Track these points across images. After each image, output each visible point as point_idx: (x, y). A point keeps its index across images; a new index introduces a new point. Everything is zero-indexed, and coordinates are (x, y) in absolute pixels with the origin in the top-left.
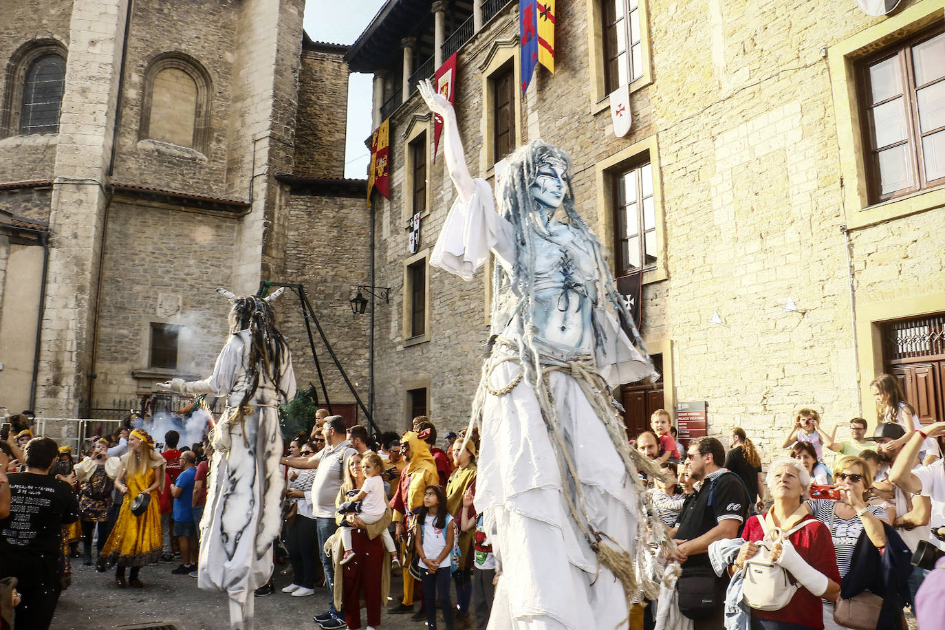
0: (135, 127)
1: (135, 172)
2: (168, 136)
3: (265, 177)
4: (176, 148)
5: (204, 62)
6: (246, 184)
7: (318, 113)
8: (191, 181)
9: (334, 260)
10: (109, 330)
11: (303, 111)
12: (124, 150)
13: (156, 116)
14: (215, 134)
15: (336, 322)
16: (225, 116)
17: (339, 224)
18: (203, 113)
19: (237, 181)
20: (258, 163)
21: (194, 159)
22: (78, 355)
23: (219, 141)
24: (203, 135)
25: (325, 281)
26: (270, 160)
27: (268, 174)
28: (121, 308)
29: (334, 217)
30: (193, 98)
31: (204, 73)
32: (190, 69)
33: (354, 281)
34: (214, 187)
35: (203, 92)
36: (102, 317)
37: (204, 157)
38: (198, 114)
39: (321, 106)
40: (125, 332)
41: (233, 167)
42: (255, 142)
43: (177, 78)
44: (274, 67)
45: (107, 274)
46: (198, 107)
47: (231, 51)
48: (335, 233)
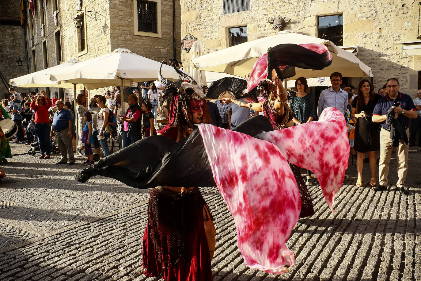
9: (13, 47)
15: (16, 68)
17: (13, 35)
25: (11, 54)
29: (11, 33)
33: (21, 54)
48: (12, 38)
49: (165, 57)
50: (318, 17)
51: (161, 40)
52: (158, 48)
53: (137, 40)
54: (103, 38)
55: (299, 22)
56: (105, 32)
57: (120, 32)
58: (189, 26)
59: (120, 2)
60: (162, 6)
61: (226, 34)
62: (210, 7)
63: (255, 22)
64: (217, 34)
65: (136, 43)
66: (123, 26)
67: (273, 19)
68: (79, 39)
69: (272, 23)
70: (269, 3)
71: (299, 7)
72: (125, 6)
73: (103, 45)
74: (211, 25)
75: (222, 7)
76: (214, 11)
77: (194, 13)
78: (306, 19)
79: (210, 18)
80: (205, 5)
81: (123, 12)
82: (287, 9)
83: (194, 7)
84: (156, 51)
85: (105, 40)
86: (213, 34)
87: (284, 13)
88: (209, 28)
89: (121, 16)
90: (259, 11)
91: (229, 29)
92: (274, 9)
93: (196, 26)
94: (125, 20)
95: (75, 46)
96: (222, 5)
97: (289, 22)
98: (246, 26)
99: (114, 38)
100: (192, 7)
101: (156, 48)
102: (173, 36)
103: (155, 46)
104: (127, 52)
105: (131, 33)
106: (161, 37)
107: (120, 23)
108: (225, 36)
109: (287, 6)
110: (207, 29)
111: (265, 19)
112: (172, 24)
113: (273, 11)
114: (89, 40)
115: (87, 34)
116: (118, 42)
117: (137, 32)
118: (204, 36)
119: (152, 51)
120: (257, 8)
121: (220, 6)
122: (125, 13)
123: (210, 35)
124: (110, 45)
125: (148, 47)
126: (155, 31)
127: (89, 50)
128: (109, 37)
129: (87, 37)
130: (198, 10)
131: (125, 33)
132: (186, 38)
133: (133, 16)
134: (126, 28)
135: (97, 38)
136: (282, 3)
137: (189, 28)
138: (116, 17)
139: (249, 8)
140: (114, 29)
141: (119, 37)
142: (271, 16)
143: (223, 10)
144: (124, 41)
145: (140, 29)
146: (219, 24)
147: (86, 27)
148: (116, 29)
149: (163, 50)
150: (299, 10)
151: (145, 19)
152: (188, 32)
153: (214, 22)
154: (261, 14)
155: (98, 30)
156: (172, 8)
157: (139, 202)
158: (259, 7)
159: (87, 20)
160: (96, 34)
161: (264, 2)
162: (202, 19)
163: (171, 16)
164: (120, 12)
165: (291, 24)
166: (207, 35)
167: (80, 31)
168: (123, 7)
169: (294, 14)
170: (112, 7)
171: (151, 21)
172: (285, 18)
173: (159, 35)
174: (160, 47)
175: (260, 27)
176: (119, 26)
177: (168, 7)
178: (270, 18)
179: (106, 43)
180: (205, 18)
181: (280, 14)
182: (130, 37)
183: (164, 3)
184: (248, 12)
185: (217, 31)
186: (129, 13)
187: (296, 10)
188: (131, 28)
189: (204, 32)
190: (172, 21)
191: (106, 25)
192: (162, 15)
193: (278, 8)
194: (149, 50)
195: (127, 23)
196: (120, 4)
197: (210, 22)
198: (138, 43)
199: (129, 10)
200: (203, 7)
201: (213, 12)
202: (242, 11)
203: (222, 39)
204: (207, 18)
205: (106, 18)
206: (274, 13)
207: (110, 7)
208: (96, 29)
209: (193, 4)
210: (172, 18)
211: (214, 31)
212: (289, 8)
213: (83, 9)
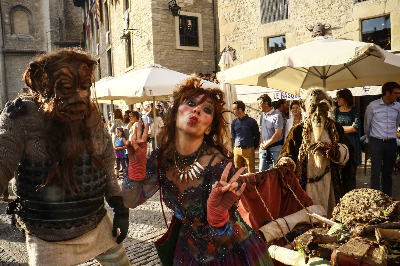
0: (9, 31)
1: (12, 45)
2: (21, 32)
3: (50, 44)
4: (24, 36)
5: (28, 8)
6: (46, 46)
7: (72, 16)
8: (30, 46)
10: (11, 92)
11: (67, 15)
12: (7, 39)
13: (16, 26)
14: (36, 30)
16: (38, 24)
18: (31, 24)
19: (44, 44)
20: (48, 39)
21: (30, 39)
22: (2, 99)
23: (37, 32)
24: (32, 31)
26: (51, 39)
27: (51, 43)
28: (14, 85)
30: (27, 19)
31: (29, 11)
32: (24, 10)
34: (37, 47)
35: (30, 17)
36: (8, 88)
37: (33, 38)
38: (29, 24)
39: (73, 13)
40: (15, 92)
41: (42, 40)
42: (47, 33)
43: (21, 13)
44: (49, 9)
45: (8, 76)
46: (29, 22)
47: (37, 3)
49: (207, 69)
50: (362, 21)
51: (202, 53)
52: (200, 61)
53: (179, 54)
54: (147, 54)
55: (340, 28)
56: (148, 47)
57: (163, 47)
58: (227, 38)
59: (162, 19)
60: (203, 20)
61: (264, 44)
62: (248, 18)
63: (293, 31)
64: (255, 44)
65: (178, 57)
66: (165, 41)
67: (313, 26)
68: (126, 56)
69: (311, 30)
70: (307, 10)
71: (340, 12)
72: (167, 22)
73: (147, 60)
74: (249, 35)
75: (260, 17)
76: (252, 21)
77: (232, 25)
78: (348, 24)
79: (248, 29)
80: (243, 17)
81: (165, 28)
82: (327, 14)
83: (231, 19)
84: (198, 64)
85: (149, 56)
86: (251, 45)
87: (324, 19)
88: (247, 39)
89: (164, 32)
90: (297, 19)
91: (268, 39)
92: (313, 16)
93: (235, 37)
94: (168, 36)
95: (123, 62)
96: (260, 16)
97: (330, 28)
98: (285, 35)
99: (157, 53)
100: (230, 19)
101: (198, 61)
102: (214, 48)
103: (197, 59)
104: (157, 67)
105: (174, 48)
106: (202, 50)
107: (162, 38)
108: (263, 46)
109: (328, 11)
110: (245, 40)
111: (304, 26)
112: (213, 38)
113: (312, 18)
114: (136, 56)
115: (133, 50)
116: (161, 57)
117: (179, 47)
118: (242, 47)
119: (194, 64)
120: (296, 16)
121: (258, 17)
122: (168, 29)
123: (248, 46)
124: (153, 60)
125: (190, 60)
126: (197, 45)
127: (135, 66)
128: (152, 52)
129: (133, 53)
130: (235, 22)
131: (167, 48)
132: (225, 50)
133: (175, 31)
134: (168, 43)
135: (142, 54)
136: (321, 9)
137: (228, 40)
138: (158, 33)
139: (287, 17)
140: (157, 45)
141: (162, 52)
142: (310, 23)
143: (260, 20)
144: (166, 55)
145: (182, 44)
146: (257, 35)
147: (133, 45)
148: (159, 45)
149: (205, 62)
150: (340, 15)
151: (187, 33)
152: (226, 44)
153: (252, 32)
154: (300, 23)
155: (143, 46)
156: (213, 22)
157: (155, 232)
158: (297, 15)
159: (133, 38)
160: (141, 50)
161: (302, 9)
162: (240, 30)
163: (212, 30)
164: (162, 28)
165: (332, 31)
166: (246, 46)
167: (127, 48)
168: (165, 23)
169: (334, 19)
170: (155, 24)
171: (193, 36)
172: (325, 24)
173: (201, 48)
174: (202, 60)
175: (298, 35)
176: (161, 41)
177: (209, 21)
178: (310, 25)
179: (150, 58)
180: (243, 30)
181: (320, 21)
182: (173, 51)
183: (205, 17)
184: (286, 20)
185: (255, 41)
186: (171, 29)
187: (336, 15)
188: (173, 43)
189: (243, 44)
190: (213, 34)
191: (149, 41)
192: (204, 29)
193: (317, 14)
194: (191, 63)
195: (170, 38)
196: (163, 21)
197: (247, 33)
198: (180, 57)
199: (171, 26)
200: (241, 18)
201: (250, 23)
202: (280, 19)
203: (260, 50)
204: (245, 29)
205: (149, 35)
206: (313, 20)
207: (153, 24)
208: (141, 46)
209: (231, 16)
210: (212, 31)
211: (252, 42)
212: (330, 13)
213: (130, 28)
